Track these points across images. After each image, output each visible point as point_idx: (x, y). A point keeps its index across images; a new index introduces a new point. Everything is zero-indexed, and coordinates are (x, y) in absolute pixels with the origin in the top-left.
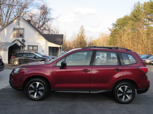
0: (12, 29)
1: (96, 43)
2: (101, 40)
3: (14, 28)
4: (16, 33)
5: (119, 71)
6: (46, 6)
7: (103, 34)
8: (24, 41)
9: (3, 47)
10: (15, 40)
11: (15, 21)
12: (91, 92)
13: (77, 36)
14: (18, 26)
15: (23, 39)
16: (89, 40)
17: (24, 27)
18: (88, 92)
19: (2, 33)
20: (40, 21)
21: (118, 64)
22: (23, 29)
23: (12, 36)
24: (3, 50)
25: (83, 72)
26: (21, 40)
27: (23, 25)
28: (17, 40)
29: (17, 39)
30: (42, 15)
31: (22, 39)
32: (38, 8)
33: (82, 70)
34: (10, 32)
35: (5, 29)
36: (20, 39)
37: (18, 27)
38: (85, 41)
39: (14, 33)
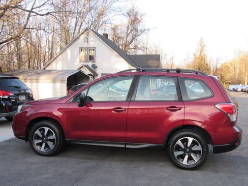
0: (78, 49)
1: (229, 67)
2: (236, 61)
3: (80, 48)
4: (84, 55)
5: (176, 110)
6: (136, 11)
7: (240, 52)
8: (95, 67)
9: (60, 77)
10: (82, 67)
11: (82, 37)
12: (127, 146)
13: (193, 56)
14: (86, 43)
15: (94, 63)
16: (215, 63)
17: (96, 46)
18: (124, 146)
19: (65, 56)
20: (127, 36)
21: (177, 99)
22: (94, 49)
23: (78, 60)
24: (59, 81)
25: (113, 112)
26: (90, 66)
27: (94, 42)
28: (84, 65)
29: (86, 64)
30: (131, 24)
31: (92, 64)
32: (123, 14)
33: (112, 108)
34: (75, 54)
35: (68, 50)
36: (90, 64)
37: (86, 45)
38: (207, 64)
39: (81, 55)
